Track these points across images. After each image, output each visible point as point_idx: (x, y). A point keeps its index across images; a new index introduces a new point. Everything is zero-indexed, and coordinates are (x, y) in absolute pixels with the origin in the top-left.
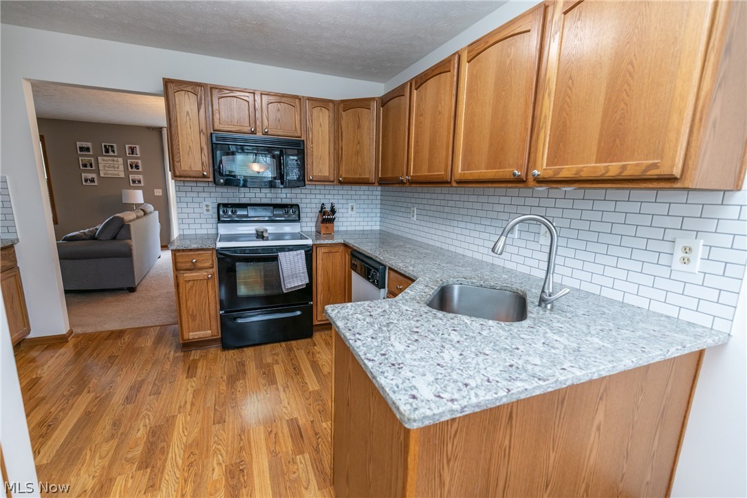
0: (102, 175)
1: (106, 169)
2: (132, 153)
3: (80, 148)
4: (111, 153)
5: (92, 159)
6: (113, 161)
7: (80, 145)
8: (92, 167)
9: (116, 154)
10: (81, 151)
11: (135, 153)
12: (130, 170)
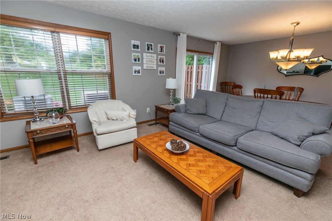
0: (145, 67)
1: (148, 63)
2: (161, 52)
3: (133, 45)
4: (150, 51)
5: (140, 55)
6: (152, 56)
7: (134, 43)
8: (139, 61)
9: (153, 52)
10: (133, 48)
11: (162, 51)
12: (159, 64)
